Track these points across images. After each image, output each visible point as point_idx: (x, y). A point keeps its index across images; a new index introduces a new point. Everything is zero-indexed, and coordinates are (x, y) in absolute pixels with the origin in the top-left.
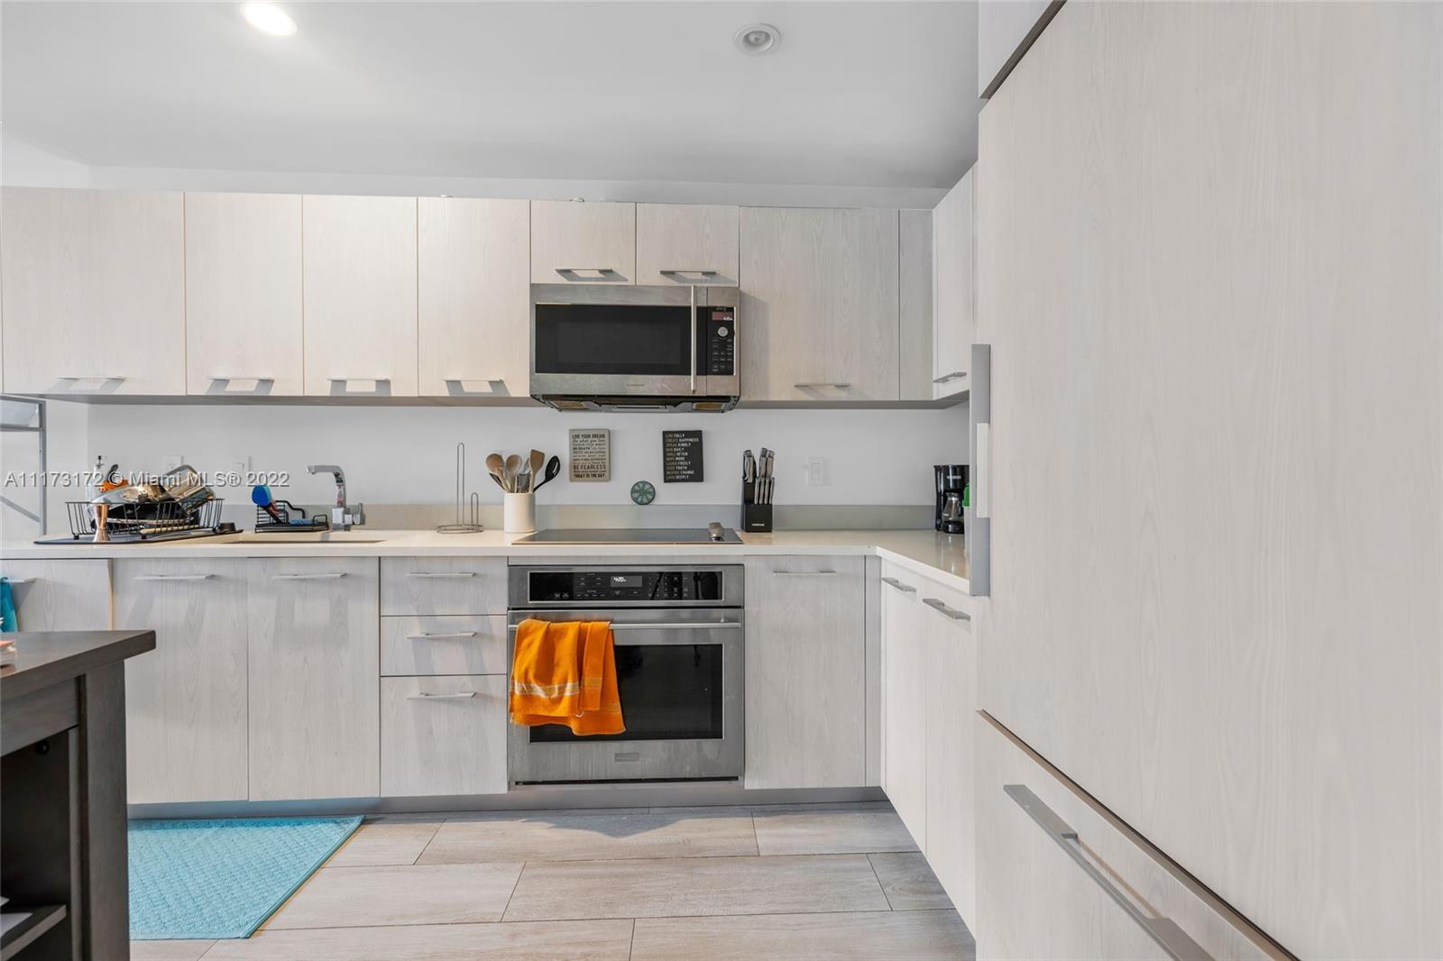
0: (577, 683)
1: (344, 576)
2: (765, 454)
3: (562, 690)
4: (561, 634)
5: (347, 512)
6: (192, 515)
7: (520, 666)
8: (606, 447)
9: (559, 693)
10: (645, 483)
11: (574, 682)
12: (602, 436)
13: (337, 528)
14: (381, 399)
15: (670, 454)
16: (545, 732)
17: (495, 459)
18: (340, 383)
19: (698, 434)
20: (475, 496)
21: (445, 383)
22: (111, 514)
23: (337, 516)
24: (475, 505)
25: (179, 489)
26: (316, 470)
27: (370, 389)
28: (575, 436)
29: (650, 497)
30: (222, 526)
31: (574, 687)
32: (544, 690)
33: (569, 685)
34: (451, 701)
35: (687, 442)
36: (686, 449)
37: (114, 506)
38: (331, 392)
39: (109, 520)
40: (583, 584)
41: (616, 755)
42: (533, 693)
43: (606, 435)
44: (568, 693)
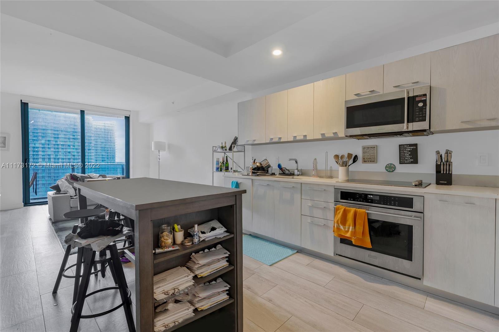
0: (354, 227)
1: (293, 187)
2: (448, 153)
3: (349, 229)
4: (349, 211)
5: (298, 171)
6: (267, 170)
7: (337, 218)
8: (376, 151)
9: (348, 229)
10: (391, 164)
11: (352, 226)
12: (374, 148)
13: (296, 175)
14: (305, 140)
15: (402, 153)
16: (345, 241)
17: (336, 157)
18: (295, 137)
19: (416, 145)
20: (331, 168)
21: (320, 135)
22: (253, 170)
23: (296, 172)
24: (331, 170)
25: (264, 164)
26: (290, 160)
27: (302, 138)
28: (364, 148)
29: (393, 169)
30: (272, 173)
31: (352, 228)
32: (343, 228)
33: (351, 227)
34: (319, 225)
35: (411, 148)
36: (409, 151)
37: (253, 168)
38: (293, 139)
39: (253, 171)
40: (358, 196)
41: (369, 255)
42: (340, 228)
43: (376, 148)
44: (350, 230)
